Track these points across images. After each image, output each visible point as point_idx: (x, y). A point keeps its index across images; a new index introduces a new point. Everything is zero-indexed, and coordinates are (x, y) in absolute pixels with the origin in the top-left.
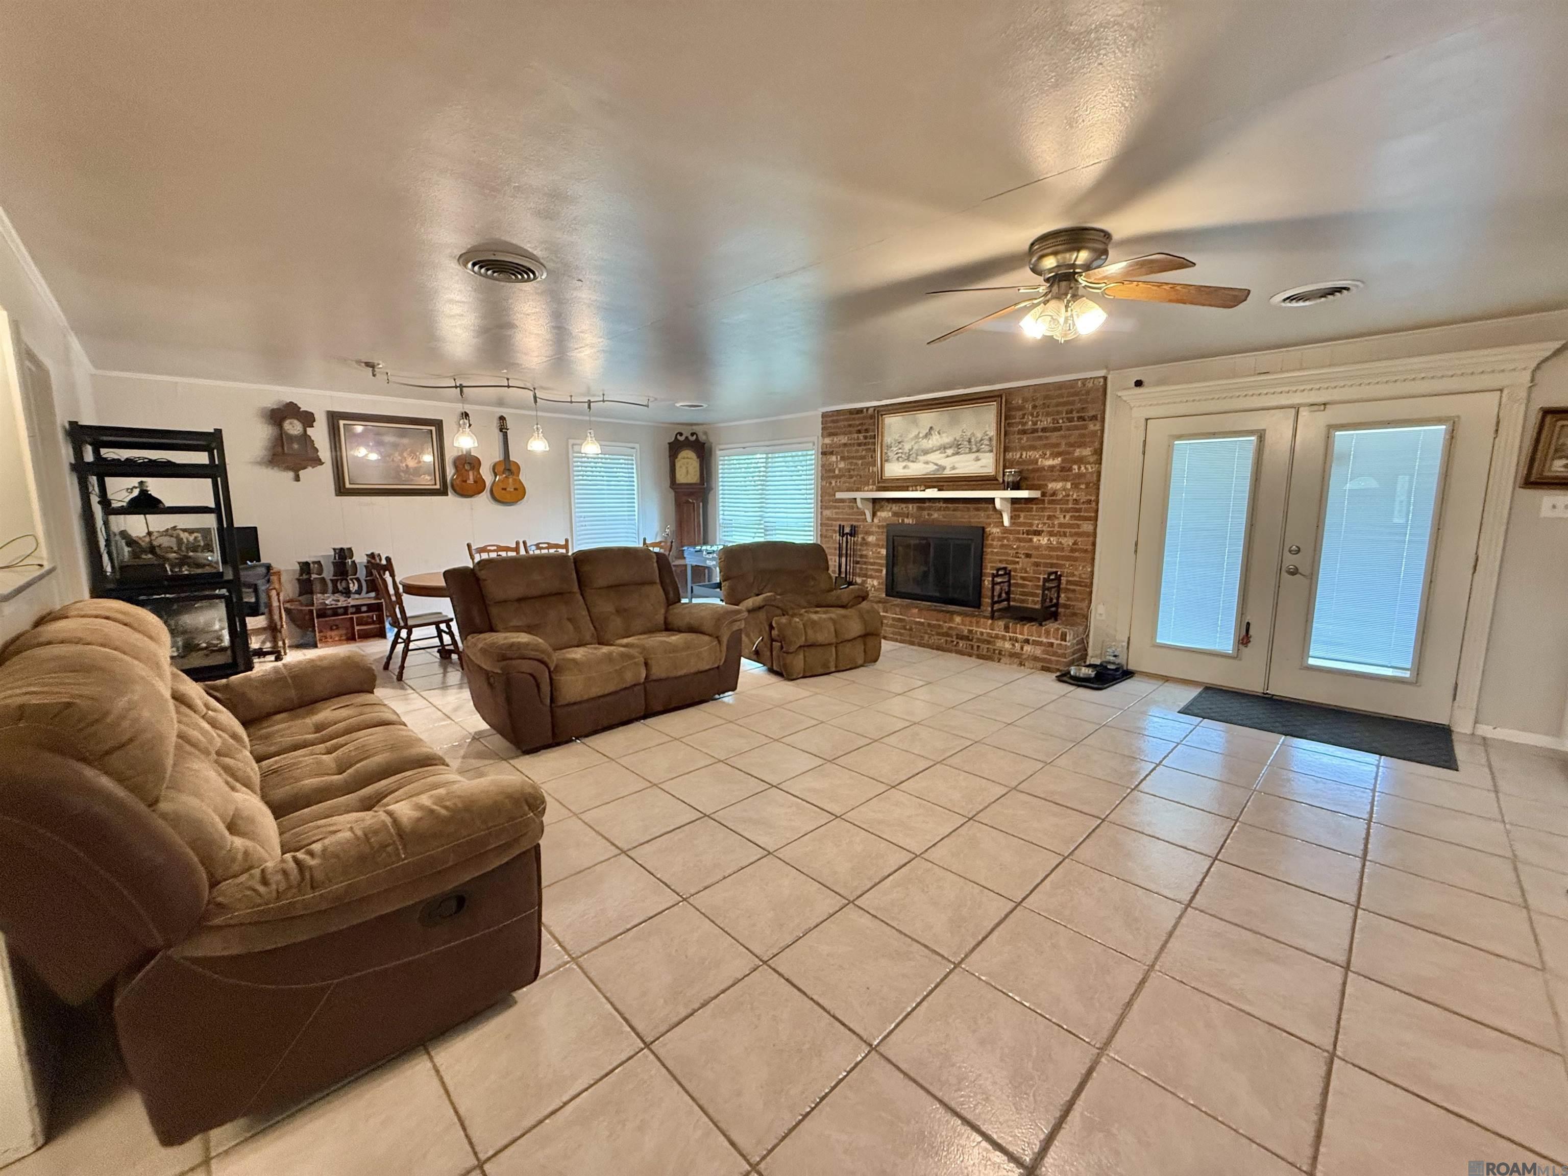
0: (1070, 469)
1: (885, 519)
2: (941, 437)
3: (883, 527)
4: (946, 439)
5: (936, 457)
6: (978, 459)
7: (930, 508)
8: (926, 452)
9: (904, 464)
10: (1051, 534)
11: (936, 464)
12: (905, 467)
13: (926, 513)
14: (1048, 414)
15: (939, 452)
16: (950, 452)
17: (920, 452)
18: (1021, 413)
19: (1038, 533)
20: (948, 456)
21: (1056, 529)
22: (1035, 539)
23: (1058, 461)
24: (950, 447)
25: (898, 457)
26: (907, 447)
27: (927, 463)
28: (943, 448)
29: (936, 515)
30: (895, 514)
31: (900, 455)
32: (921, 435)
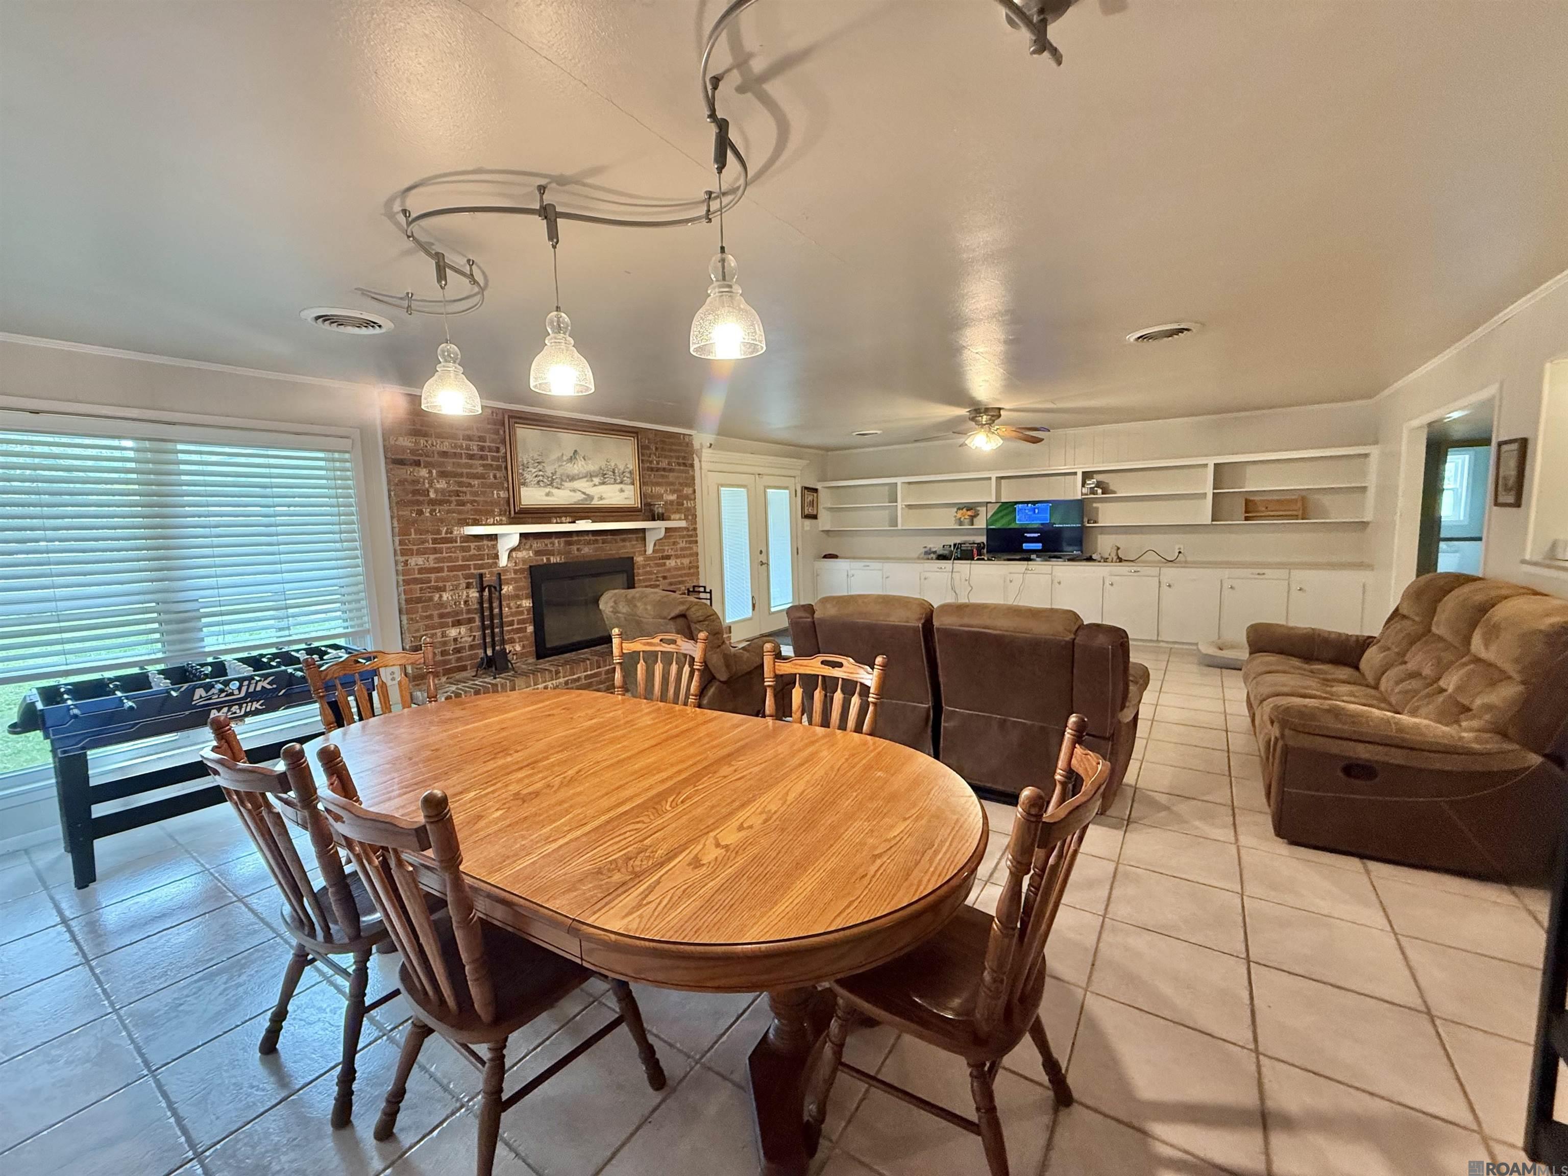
0: (683, 504)
1: (524, 561)
2: (587, 464)
3: (521, 571)
4: (592, 467)
5: (582, 484)
6: (622, 491)
7: (578, 542)
8: (572, 479)
9: (547, 490)
10: (677, 557)
11: (584, 493)
12: (548, 494)
13: (575, 548)
14: (665, 457)
15: (585, 479)
16: (596, 480)
17: (564, 478)
18: (648, 452)
19: (668, 557)
20: (595, 485)
21: (679, 553)
22: (668, 562)
23: (675, 497)
24: (596, 476)
25: (539, 482)
26: (549, 470)
27: (574, 491)
28: (590, 476)
29: (586, 550)
30: (538, 553)
31: (541, 478)
32: (565, 458)
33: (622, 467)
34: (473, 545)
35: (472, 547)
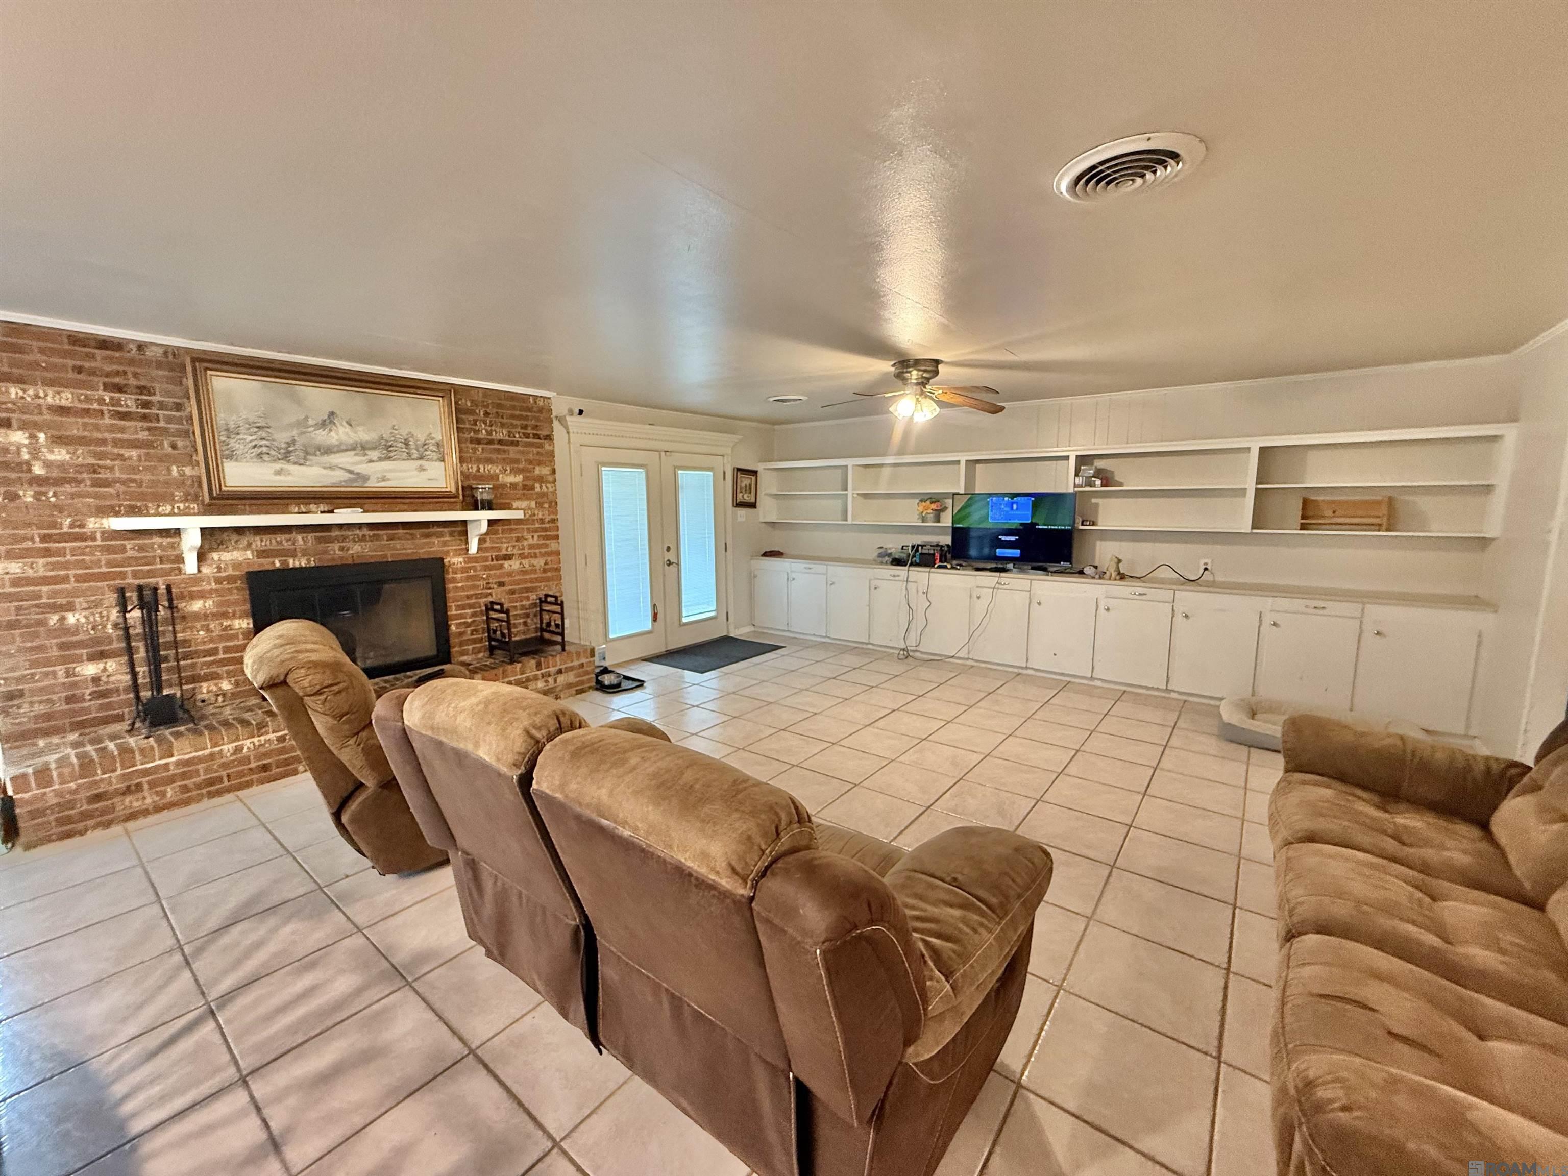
0: (533, 488)
1: (236, 565)
2: (356, 433)
3: (230, 579)
4: (363, 435)
5: (346, 459)
6: (422, 469)
7: (344, 539)
8: (328, 450)
9: (278, 466)
10: (522, 556)
11: (351, 472)
12: (279, 473)
13: (336, 546)
14: (503, 425)
15: (353, 453)
16: (374, 455)
17: (311, 450)
18: (471, 418)
19: (508, 557)
20: (371, 461)
21: (526, 551)
22: (506, 564)
23: (519, 479)
24: (374, 448)
25: (261, 453)
26: (282, 438)
27: (331, 468)
28: (362, 448)
29: (356, 549)
30: (262, 554)
31: (265, 449)
32: (311, 422)
33: (422, 438)
34: (129, 544)
35: (128, 547)
